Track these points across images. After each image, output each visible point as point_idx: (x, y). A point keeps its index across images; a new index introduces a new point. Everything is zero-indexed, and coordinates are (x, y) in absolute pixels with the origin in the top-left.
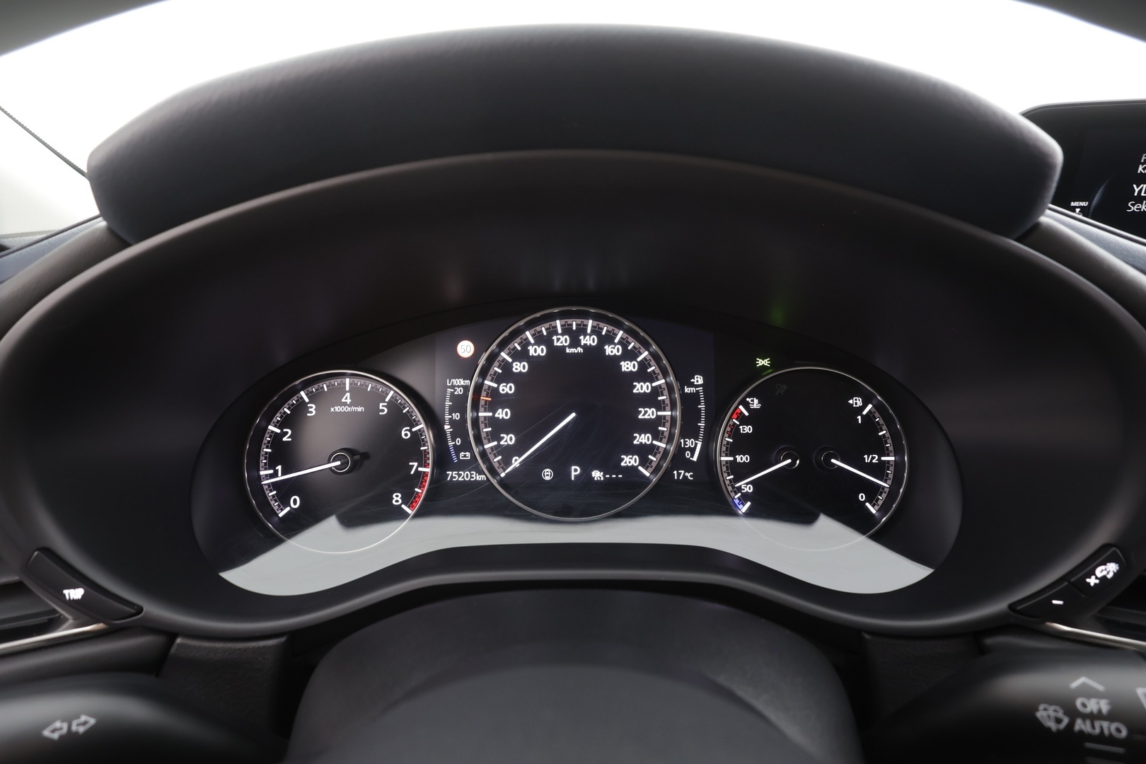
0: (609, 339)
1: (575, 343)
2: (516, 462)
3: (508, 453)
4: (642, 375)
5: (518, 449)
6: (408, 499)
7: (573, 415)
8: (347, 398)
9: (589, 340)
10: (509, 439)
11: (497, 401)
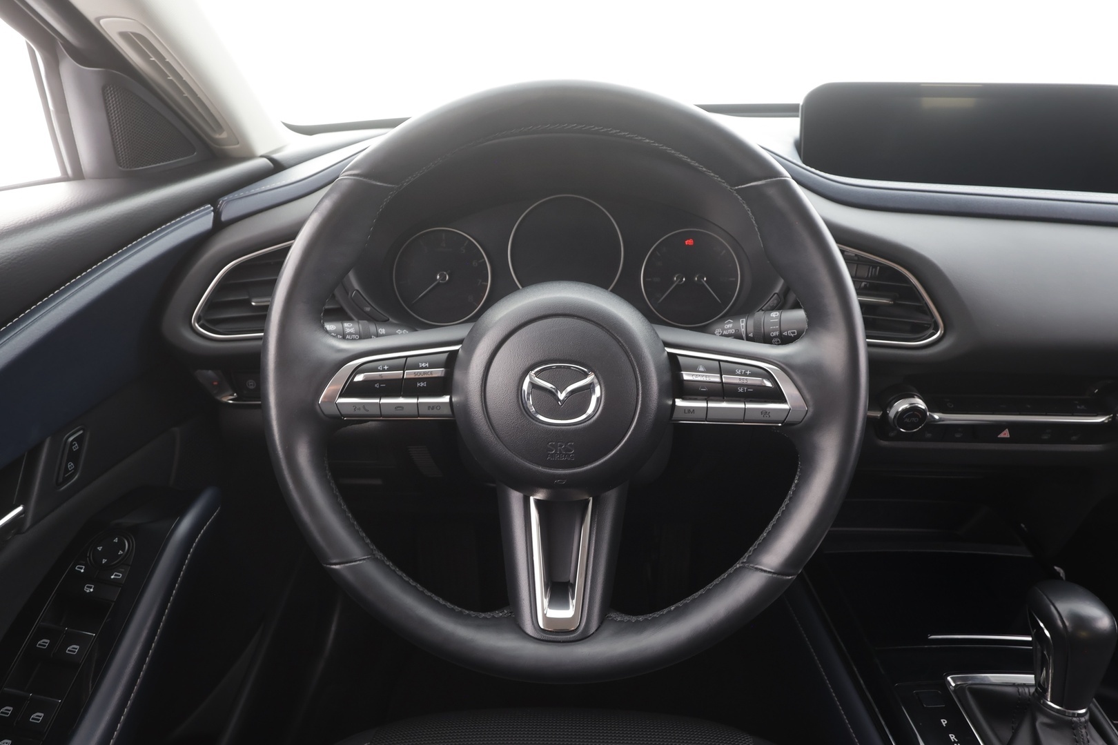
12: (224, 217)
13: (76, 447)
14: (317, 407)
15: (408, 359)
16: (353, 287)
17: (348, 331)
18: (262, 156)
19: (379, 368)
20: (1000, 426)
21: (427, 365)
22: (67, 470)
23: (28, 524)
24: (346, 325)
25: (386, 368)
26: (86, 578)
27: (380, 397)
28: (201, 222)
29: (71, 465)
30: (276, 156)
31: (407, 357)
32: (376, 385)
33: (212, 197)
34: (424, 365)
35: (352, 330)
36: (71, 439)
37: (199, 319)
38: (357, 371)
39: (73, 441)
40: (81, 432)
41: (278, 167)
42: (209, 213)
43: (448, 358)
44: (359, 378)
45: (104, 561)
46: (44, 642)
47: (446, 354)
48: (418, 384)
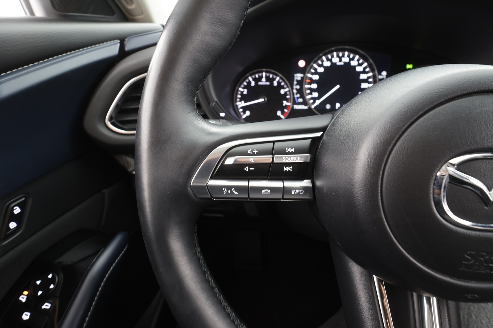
0: (353, 59)
1: (340, 61)
2: (318, 102)
3: (315, 99)
4: (364, 72)
5: (319, 98)
6: (283, 113)
7: (338, 87)
8: (264, 79)
9: (346, 60)
10: (315, 95)
11: (312, 81)
14: (189, 189)
15: (276, 144)
19: (249, 152)
21: (293, 150)
25: (255, 151)
27: (249, 180)
28: (112, 49)
31: (274, 142)
32: (245, 169)
34: (290, 150)
37: (111, 119)
38: (227, 153)
42: (116, 45)
43: (312, 143)
44: (230, 161)
47: (310, 140)
48: (285, 169)
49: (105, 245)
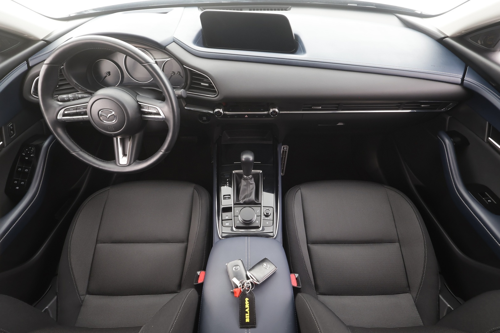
12: (30, 65)
13: (11, 128)
14: (58, 120)
16: (74, 82)
17: (70, 97)
18: (42, 40)
20: (245, 115)
21: (83, 108)
22: (11, 133)
23: (5, 145)
24: (69, 95)
25: (72, 110)
26: (25, 156)
27: (73, 116)
28: (23, 68)
29: (12, 132)
30: (47, 39)
31: (77, 107)
33: (26, 59)
35: (71, 97)
36: (9, 126)
37: (34, 93)
38: (65, 111)
39: (10, 126)
40: (12, 124)
41: (48, 43)
42: (25, 65)
45: (28, 152)
46: (20, 169)
47: (87, 105)
48: (82, 113)
49: (45, 139)
